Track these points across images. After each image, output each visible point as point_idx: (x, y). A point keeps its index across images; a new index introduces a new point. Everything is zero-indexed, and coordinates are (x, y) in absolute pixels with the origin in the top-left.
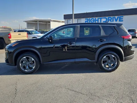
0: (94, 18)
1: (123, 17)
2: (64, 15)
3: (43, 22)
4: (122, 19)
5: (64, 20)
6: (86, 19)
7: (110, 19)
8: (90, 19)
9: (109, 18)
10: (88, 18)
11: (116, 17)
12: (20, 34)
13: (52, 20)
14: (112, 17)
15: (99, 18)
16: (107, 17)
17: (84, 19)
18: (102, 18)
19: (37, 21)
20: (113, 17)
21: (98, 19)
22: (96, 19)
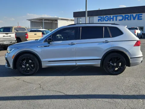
0: (109, 16)
1: (142, 14)
2: (74, 12)
3: (48, 21)
4: (141, 17)
5: (73, 19)
6: (99, 17)
7: (127, 17)
8: (103, 17)
9: (125, 16)
10: (102, 16)
11: (134, 15)
12: (36, 34)
13: (59, 18)
14: (129, 15)
15: (115, 16)
16: (124, 15)
17: (97, 17)
18: (118, 16)
19: (42, 20)
20: (131, 15)
21: (113, 16)
22: (110, 16)
